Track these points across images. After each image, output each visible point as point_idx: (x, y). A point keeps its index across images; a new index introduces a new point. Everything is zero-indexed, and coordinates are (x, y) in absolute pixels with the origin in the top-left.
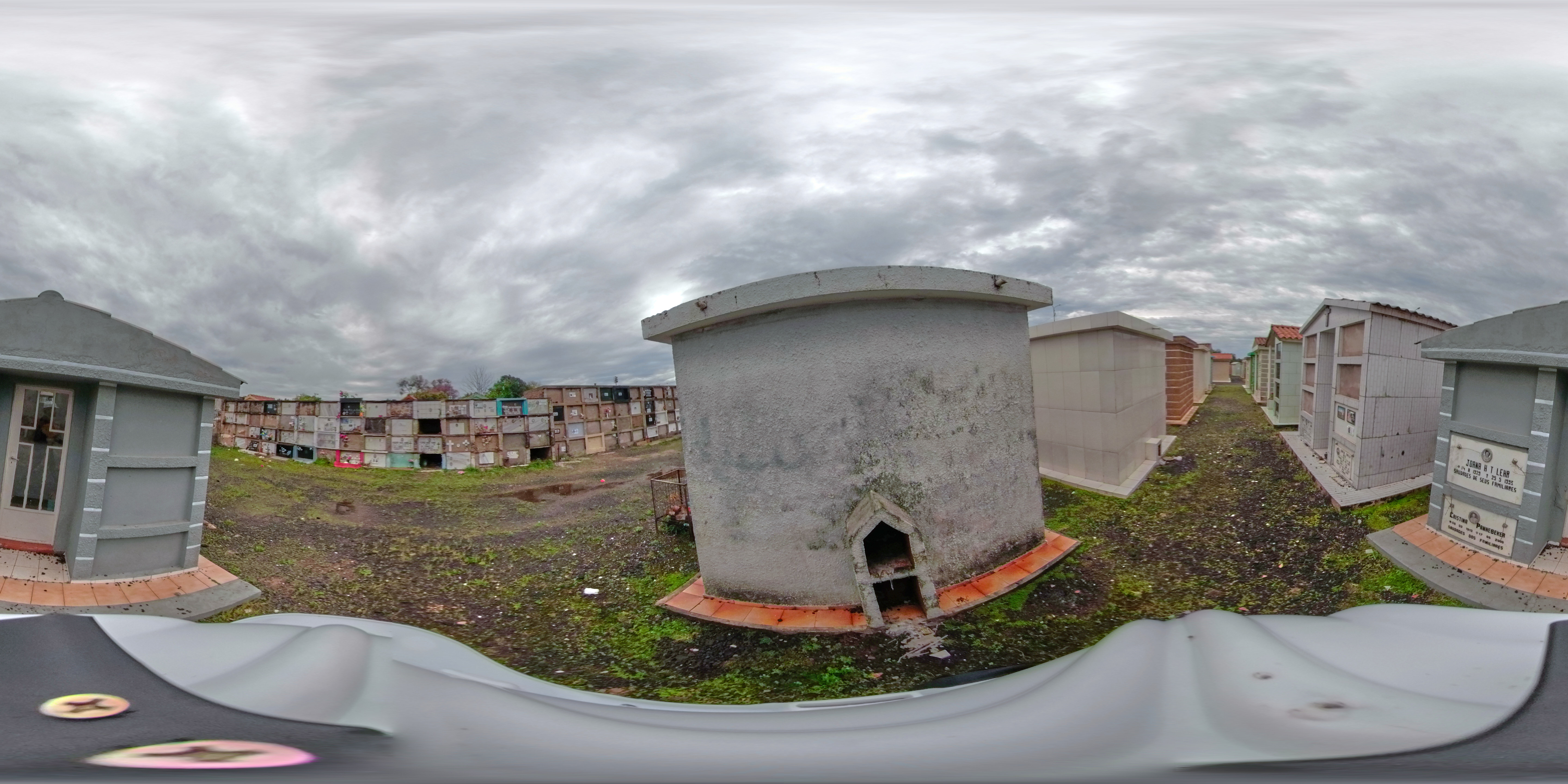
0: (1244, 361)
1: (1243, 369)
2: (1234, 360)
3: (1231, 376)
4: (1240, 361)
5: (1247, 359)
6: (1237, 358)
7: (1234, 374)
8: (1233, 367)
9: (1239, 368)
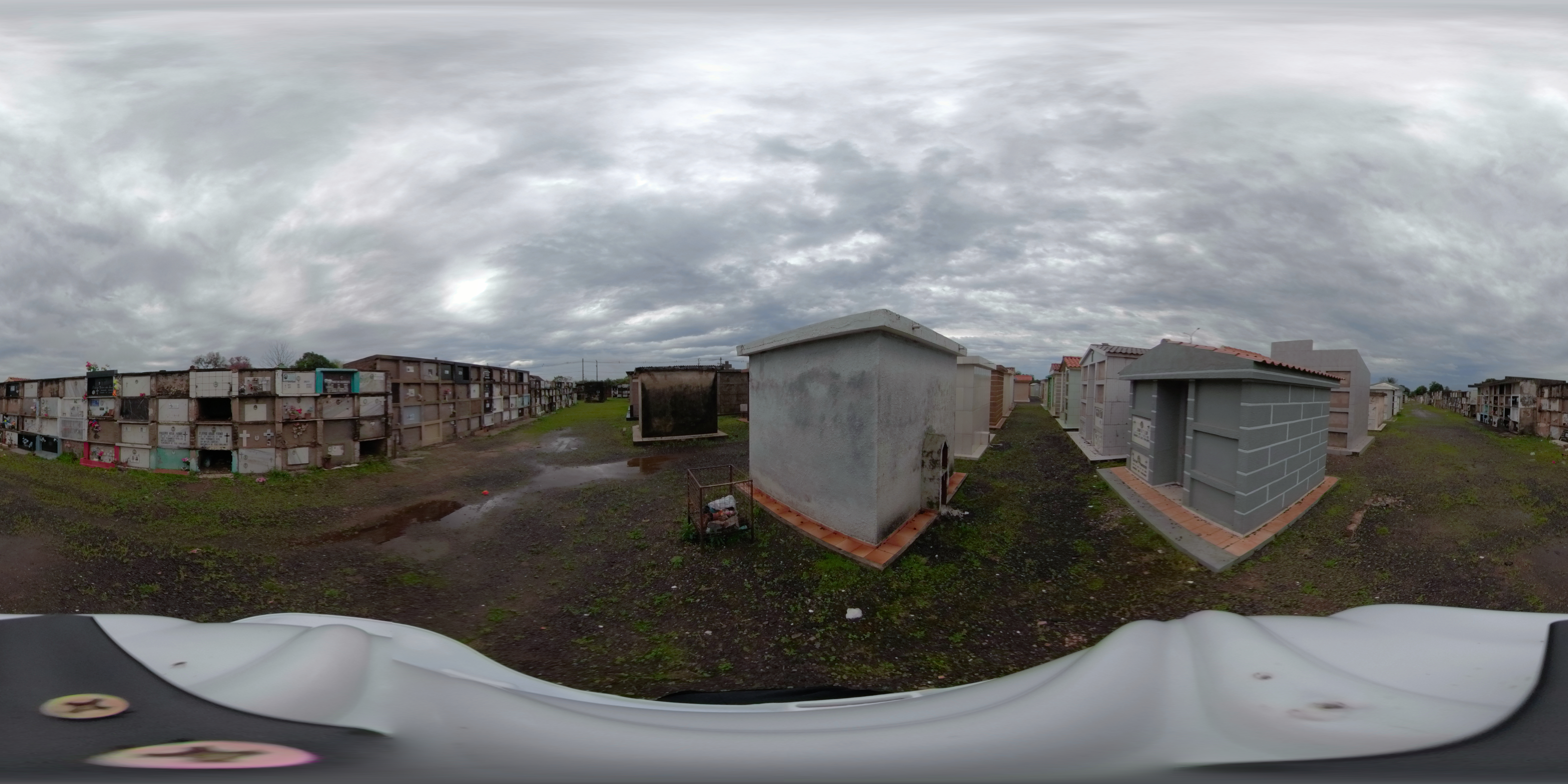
0: (1042, 382)
1: (1041, 390)
2: (1033, 381)
3: (1030, 397)
4: (1038, 382)
5: (1046, 381)
6: (1035, 379)
7: (1032, 395)
8: (1032, 388)
9: (1037, 389)
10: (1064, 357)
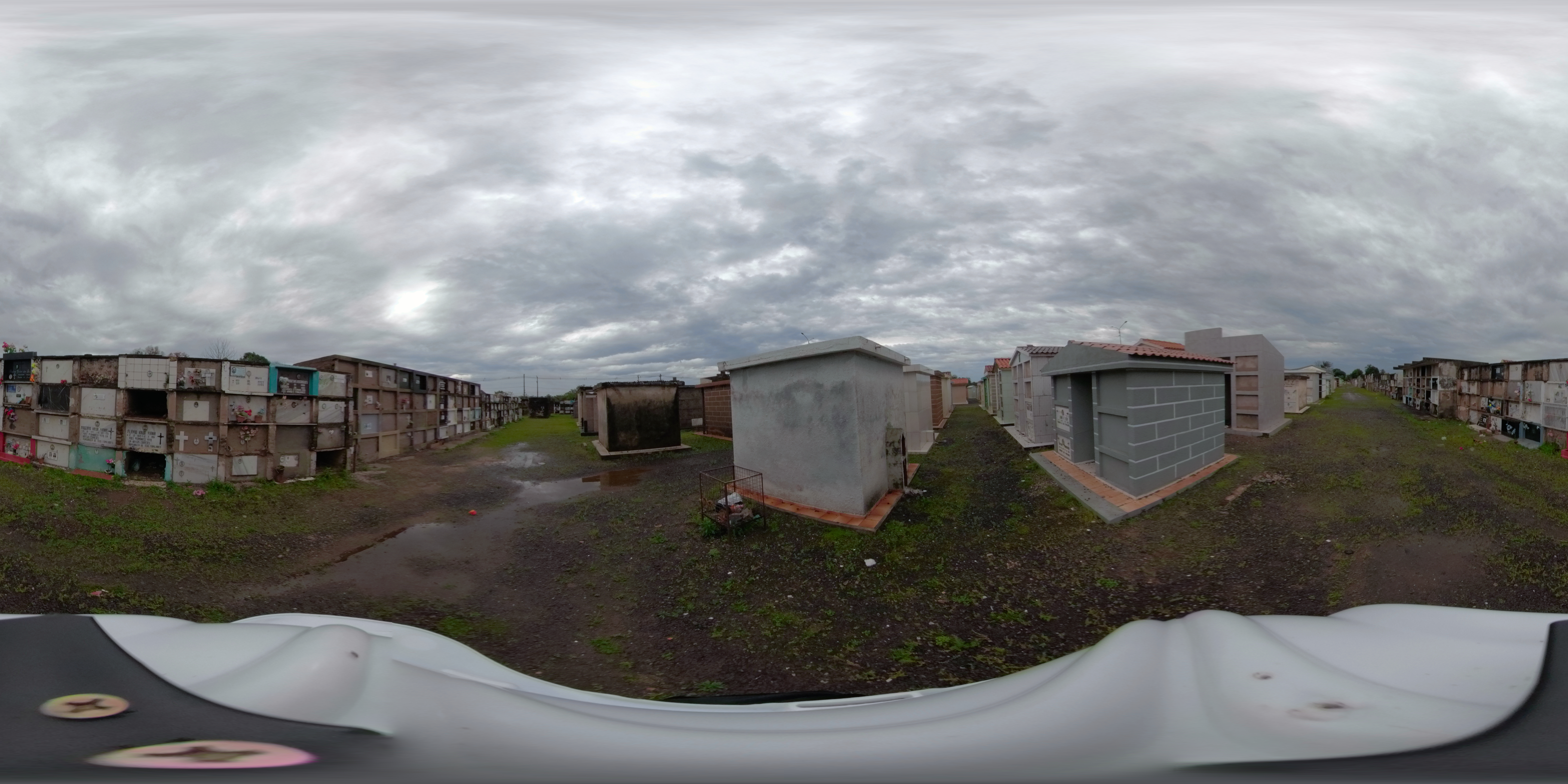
0: (979, 384)
1: (978, 391)
2: (970, 384)
3: (968, 399)
4: (975, 384)
5: (981, 382)
6: (972, 381)
7: (970, 397)
8: (969, 390)
9: (974, 392)
10: (995, 360)
